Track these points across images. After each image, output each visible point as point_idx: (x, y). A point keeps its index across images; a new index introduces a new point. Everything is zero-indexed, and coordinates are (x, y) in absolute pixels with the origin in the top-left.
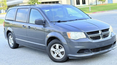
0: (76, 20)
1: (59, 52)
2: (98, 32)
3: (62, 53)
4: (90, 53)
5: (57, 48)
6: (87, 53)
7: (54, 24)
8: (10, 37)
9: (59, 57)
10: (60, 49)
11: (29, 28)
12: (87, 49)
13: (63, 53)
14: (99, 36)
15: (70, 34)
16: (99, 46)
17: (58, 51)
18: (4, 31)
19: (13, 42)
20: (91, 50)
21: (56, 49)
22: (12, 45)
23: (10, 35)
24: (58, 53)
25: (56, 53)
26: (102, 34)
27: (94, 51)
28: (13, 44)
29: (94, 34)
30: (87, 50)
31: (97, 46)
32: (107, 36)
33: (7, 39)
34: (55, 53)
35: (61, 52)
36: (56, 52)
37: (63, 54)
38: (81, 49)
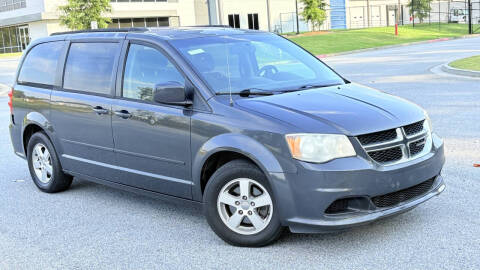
0: (304, 88)
1: (252, 209)
2: (391, 133)
3: (262, 211)
4: (370, 211)
5: (242, 195)
6: (358, 210)
7: (232, 105)
8: (38, 148)
9: (251, 225)
10: (255, 196)
11: (125, 118)
12: (360, 198)
13: (264, 213)
14: (399, 148)
15: (299, 141)
16: (398, 184)
17: (245, 203)
18: (11, 127)
19: (50, 169)
20: (373, 199)
21: (239, 199)
22: (46, 181)
23: (38, 140)
24: (245, 213)
25: (240, 212)
26: (405, 141)
27: (381, 205)
28: (49, 176)
29: (381, 141)
30: (358, 202)
31: (393, 186)
32: (420, 148)
33: (23, 155)
34: (236, 214)
35: (257, 209)
36: (239, 208)
37: (264, 217)
38: (339, 197)
